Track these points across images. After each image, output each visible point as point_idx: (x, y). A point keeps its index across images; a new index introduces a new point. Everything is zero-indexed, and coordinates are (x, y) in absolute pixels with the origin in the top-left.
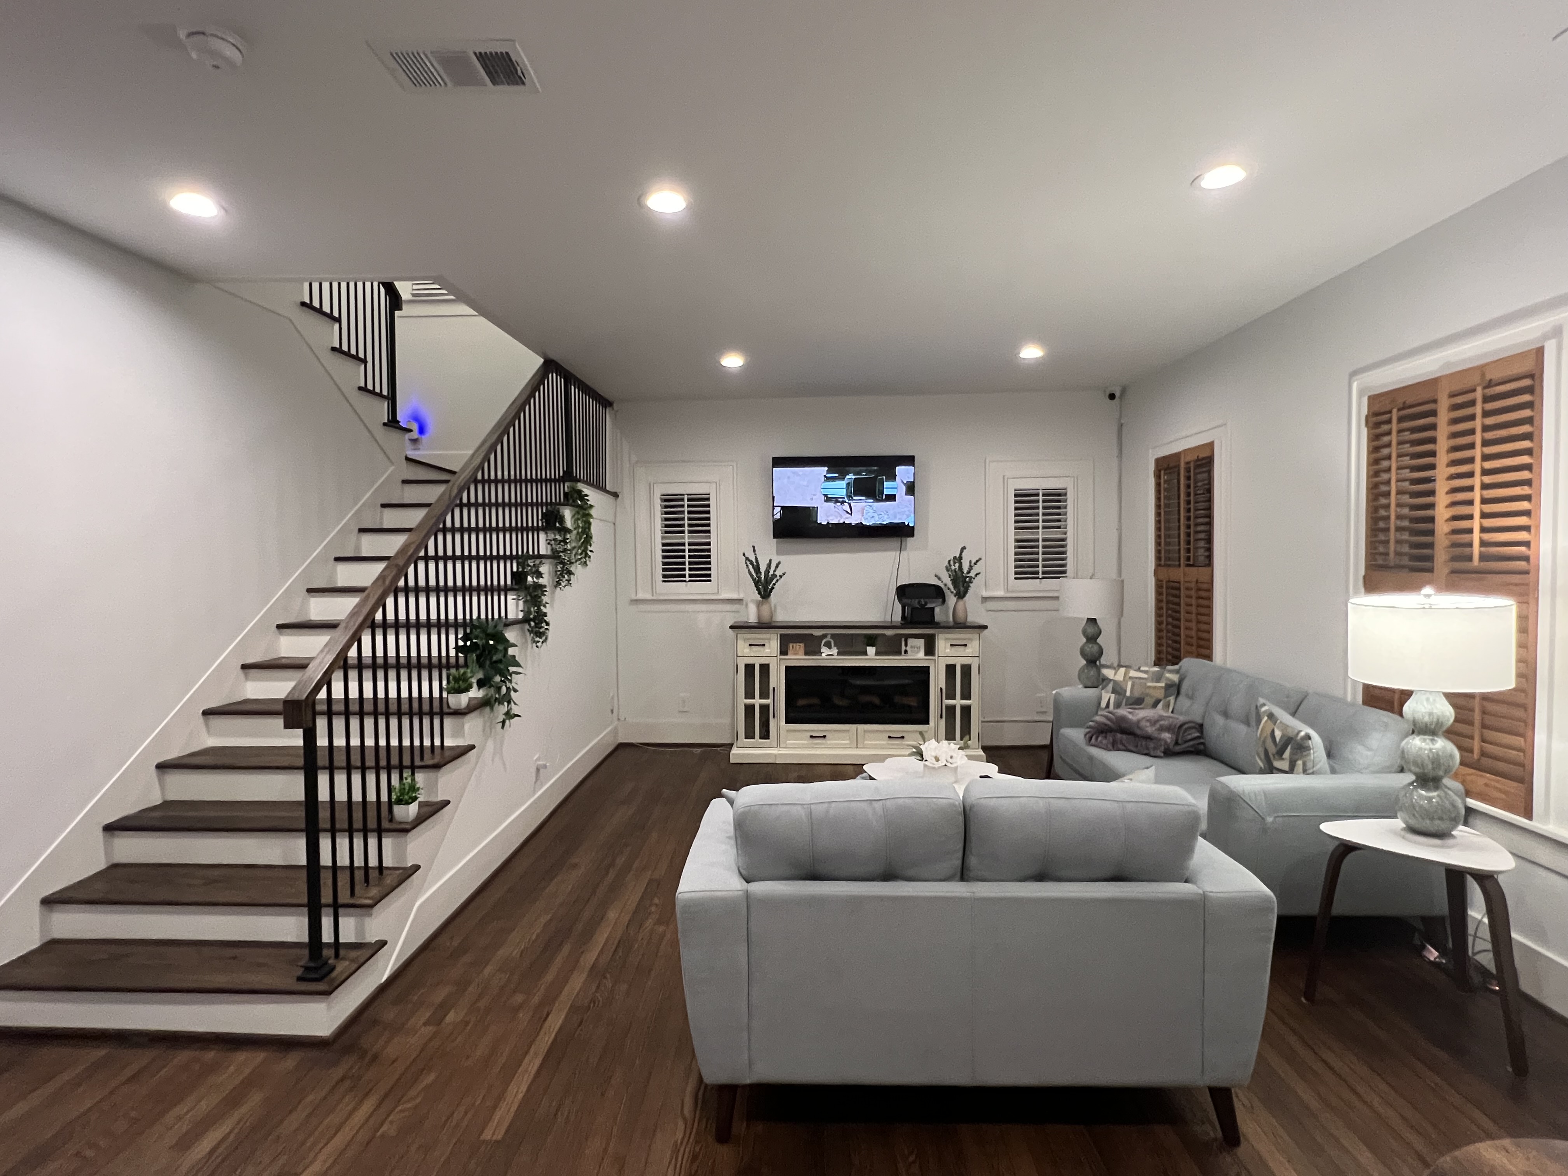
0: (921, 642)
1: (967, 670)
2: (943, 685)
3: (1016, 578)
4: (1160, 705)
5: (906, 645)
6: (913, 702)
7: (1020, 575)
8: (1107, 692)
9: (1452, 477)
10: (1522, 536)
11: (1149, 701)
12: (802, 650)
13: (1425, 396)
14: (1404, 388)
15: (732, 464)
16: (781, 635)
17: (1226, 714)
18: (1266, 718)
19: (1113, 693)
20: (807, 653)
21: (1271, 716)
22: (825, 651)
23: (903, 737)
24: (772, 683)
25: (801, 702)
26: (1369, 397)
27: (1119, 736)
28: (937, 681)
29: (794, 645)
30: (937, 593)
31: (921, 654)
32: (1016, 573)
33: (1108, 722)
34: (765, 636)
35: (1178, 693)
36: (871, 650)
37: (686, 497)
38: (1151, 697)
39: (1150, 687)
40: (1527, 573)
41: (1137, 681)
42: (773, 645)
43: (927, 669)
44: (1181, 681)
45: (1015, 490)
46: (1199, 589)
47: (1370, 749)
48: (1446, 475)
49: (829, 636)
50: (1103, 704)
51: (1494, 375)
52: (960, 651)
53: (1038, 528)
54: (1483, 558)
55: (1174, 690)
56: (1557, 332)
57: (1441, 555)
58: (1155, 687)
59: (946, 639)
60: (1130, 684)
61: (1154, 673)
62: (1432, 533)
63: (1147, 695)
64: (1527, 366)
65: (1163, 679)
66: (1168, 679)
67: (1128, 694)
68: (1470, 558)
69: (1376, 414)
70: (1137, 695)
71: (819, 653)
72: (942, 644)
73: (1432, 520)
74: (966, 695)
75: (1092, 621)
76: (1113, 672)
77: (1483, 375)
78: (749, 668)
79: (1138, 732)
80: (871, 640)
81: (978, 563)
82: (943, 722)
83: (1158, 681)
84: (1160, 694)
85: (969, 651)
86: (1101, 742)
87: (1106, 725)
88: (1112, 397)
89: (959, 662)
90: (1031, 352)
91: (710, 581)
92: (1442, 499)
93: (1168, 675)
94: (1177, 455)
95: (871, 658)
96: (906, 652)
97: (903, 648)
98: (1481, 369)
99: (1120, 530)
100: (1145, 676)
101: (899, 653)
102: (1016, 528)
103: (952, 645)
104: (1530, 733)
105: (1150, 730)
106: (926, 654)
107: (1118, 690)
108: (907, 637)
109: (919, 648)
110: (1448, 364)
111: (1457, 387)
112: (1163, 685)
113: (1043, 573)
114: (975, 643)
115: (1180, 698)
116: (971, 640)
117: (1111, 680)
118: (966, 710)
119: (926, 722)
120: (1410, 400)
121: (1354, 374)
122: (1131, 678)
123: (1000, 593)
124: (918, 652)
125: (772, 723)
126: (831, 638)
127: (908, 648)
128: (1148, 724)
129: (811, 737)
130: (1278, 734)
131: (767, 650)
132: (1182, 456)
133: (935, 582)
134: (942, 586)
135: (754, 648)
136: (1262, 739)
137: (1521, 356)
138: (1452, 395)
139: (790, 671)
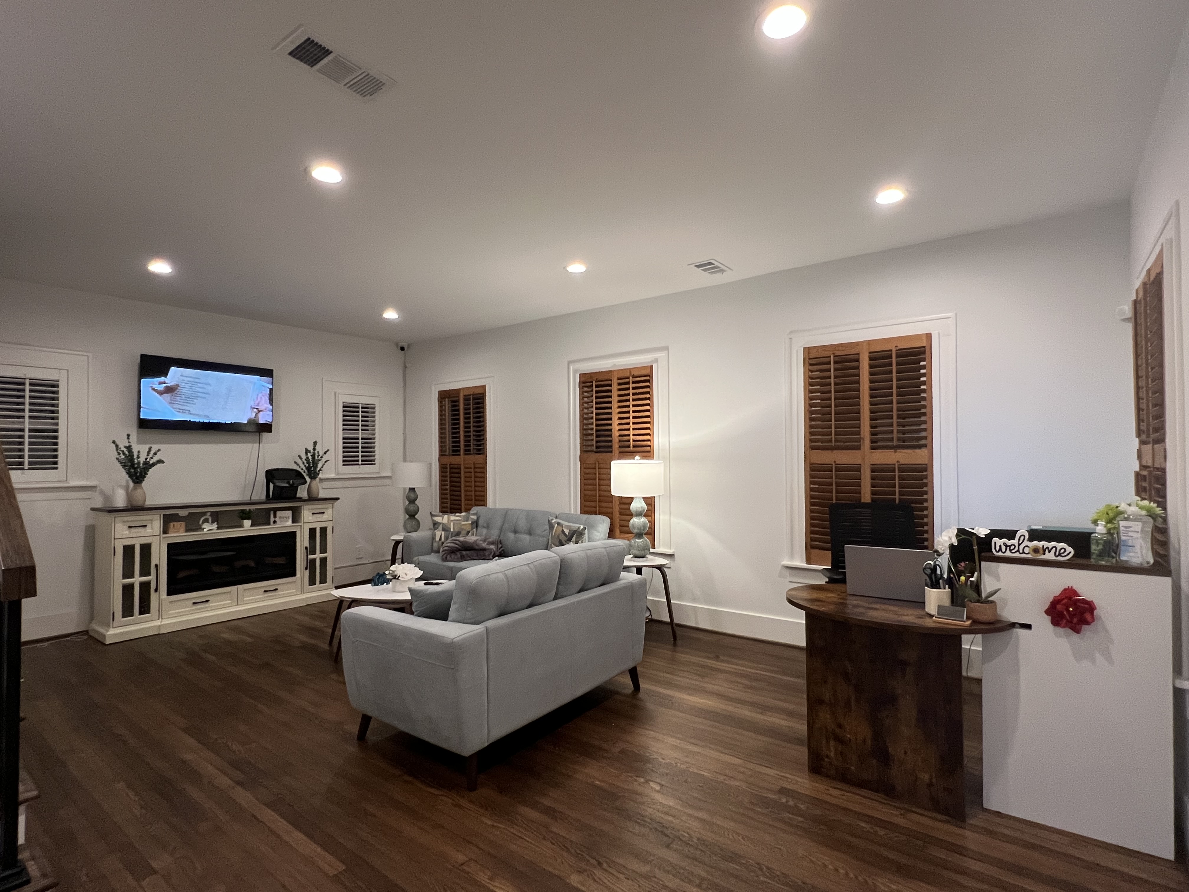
0: (289, 513)
1: (324, 530)
2: (307, 543)
3: (343, 465)
4: (470, 534)
5: (275, 516)
6: (281, 561)
7: (346, 462)
8: (439, 531)
9: (620, 413)
10: (648, 437)
11: (463, 532)
12: (183, 529)
13: (606, 378)
14: (597, 372)
15: (89, 354)
16: (164, 515)
17: (515, 532)
18: (556, 525)
19: (443, 531)
20: (187, 530)
21: (558, 524)
22: (207, 527)
23: (276, 589)
24: (154, 561)
25: (181, 575)
26: (580, 374)
27: (464, 553)
28: (302, 542)
29: (176, 524)
30: (298, 475)
31: (289, 523)
32: (344, 461)
33: (456, 546)
34: (145, 517)
35: (477, 527)
36: (247, 523)
37: (27, 382)
38: (465, 530)
39: (463, 525)
40: (650, 452)
41: (456, 522)
42: (156, 524)
43: (294, 533)
44: (478, 518)
45: (343, 403)
46: (475, 468)
47: (599, 532)
48: (617, 412)
49: (209, 514)
50: (437, 539)
51: (636, 373)
52: (319, 517)
53: (358, 430)
54: (634, 446)
55: (475, 525)
56: (656, 360)
57: (616, 445)
58: (465, 525)
59: (309, 509)
60: (452, 524)
61: (464, 516)
62: (611, 436)
63: (463, 529)
64: (647, 372)
65: (470, 519)
66: (472, 519)
67: (452, 530)
68: (629, 447)
69: (584, 383)
70: (457, 530)
71: (201, 529)
72: (307, 514)
73: (611, 430)
74: (324, 550)
75: (412, 490)
76: (441, 518)
77: (630, 372)
78: (129, 550)
79: (477, 547)
80: (245, 515)
81: (327, 453)
82: (307, 573)
83: (467, 520)
84: (468, 528)
85: (325, 517)
86: (454, 558)
87: (455, 547)
88: (402, 349)
89: (318, 526)
90: (391, 315)
91: (56, 468)
92: (615, 422)
93: (472, 517)
94: (458, 391)
95: (247, 529)
96: (275, 522)
97: (272, 519)
98: (630, 370)
99: (404, 434)
100: (460, 518)
101: (269, 524)
102: (344, 430)
103: (313, 514)
104: (653, 515)
105: (484, 545)
106: (293, 522)
107: (445, 529)
108: (275, 510)
109: (288, 517)
110: (615, 365)
111: (621, 375)
112: (470, 522)
113: (362, 461)
114: (330, 511)
115: (479, 529)
116: (327, 508)
117: (440, 523)
118: (324, 561)
119: (294, 574)
120: (600, 378)
121: (570, 363)
122: (452, 521)
123: (333, 476)
124: (287, 521)
125: (154, 597)
126: (210, 515)
127: (277, 519)
128: (481, 542)
129: (194, 603)
130: (567, 531)
131: (148, 530)
132: (462, 391)
133: (295, 467)
134: (300, 470)
135: (133, 530)
136: (556, 536)
137: (645, 368)
138: (618, 379)
139: (172, 547)
